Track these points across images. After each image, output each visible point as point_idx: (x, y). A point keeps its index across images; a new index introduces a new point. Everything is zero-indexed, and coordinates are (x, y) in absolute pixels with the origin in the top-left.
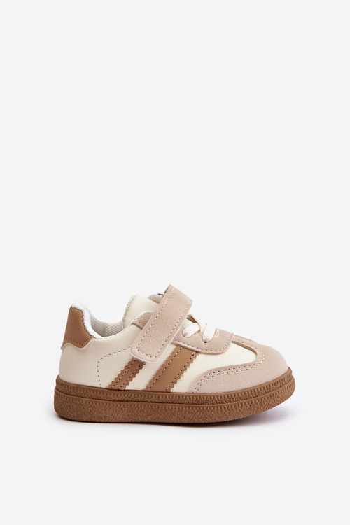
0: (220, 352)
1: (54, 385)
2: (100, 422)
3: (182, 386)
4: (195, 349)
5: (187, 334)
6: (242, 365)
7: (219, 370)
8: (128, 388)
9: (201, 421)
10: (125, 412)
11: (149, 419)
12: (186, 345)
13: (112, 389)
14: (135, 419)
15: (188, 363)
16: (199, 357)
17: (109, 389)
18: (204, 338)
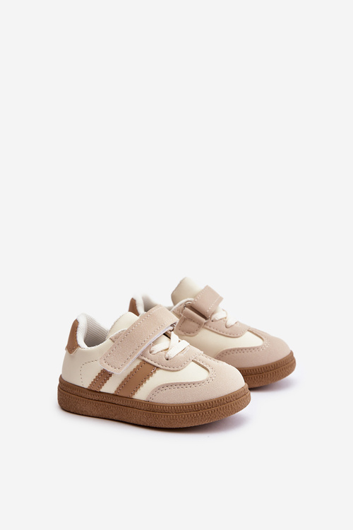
0: (176, 369)
1: (58, 383)
2: (82, 415)
3: (142, 394)
4: (156, 364)
5: (153, 351)
6: (191, 383)
7: (172, 385)
8: (102, 390)
9: (153, 425)
10: (99, 410)
11: (116, 417)
12: (149, 361)
13: (91, 390)
14: (107, 416)
15: (148, 376)
16: (159, 372)
17: (89, 390)
18: (167, 356)
